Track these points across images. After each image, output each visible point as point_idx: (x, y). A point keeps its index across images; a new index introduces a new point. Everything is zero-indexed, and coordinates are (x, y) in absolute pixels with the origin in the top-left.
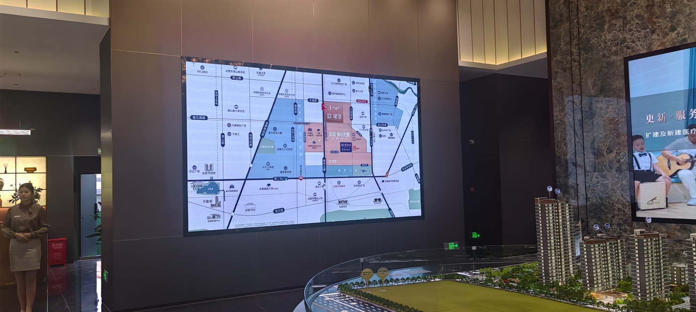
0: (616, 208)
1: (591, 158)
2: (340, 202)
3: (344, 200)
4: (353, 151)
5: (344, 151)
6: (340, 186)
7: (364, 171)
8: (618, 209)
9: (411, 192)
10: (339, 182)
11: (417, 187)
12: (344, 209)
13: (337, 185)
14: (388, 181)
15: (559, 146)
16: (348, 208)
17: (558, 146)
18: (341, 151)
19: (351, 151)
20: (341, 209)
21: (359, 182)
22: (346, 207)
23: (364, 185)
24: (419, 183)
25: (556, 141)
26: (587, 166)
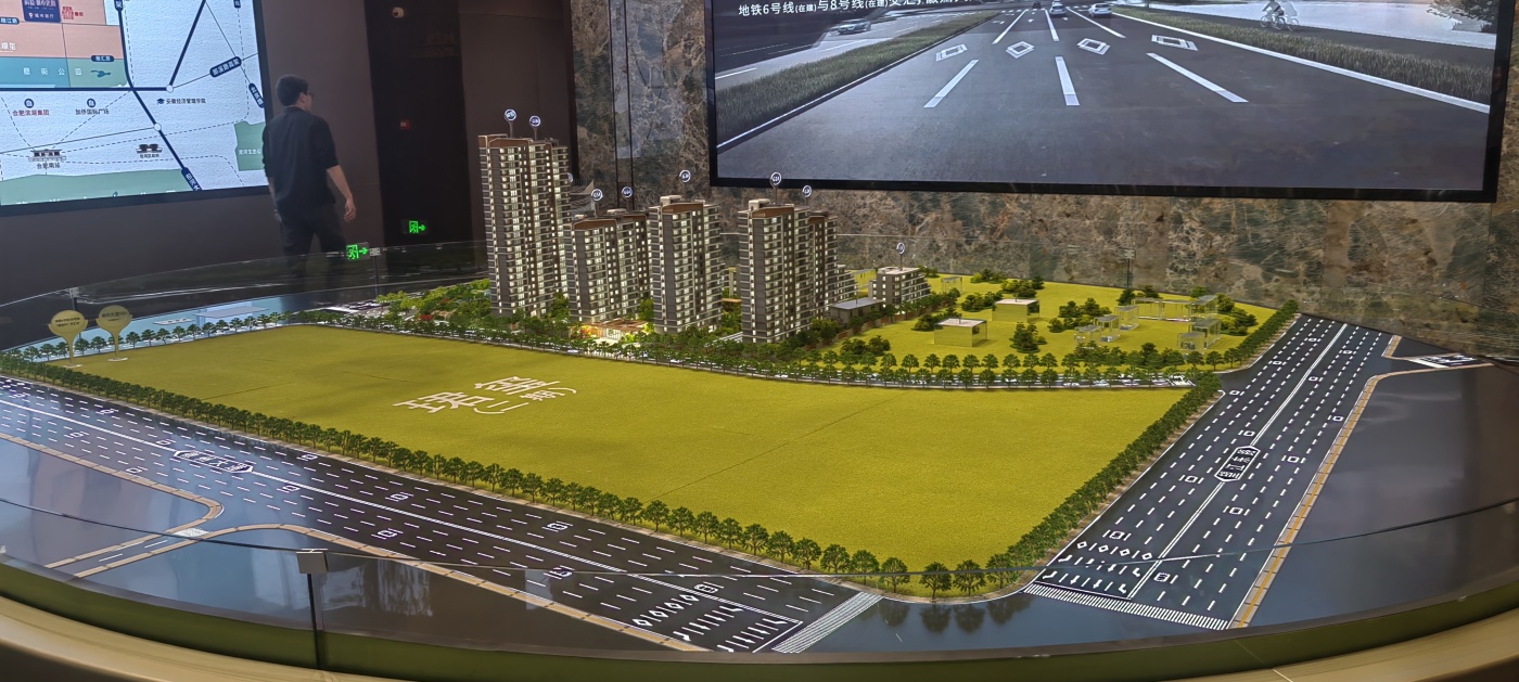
0: (684, 161)
1: (640, 55)
2: (37, 154)
3: (50, 148)
4: (63, 20)
5: (34, 20)
6: (34, 113)
7: (101, 74)
8: (687, 162)
9: (241, 128)
10: (29, 103)
11: (258, 117)
12: (51, 172)
13: (25, 109)
14: (174, 101)
15: (580, 28)
16: (65, 170)
17: (577, 29)
18: (27, 19)
19: (57, 20)
20: (42, 171)
21: (91, 103)
22: (58, 166)
23: (106, 112)
24: (260, 106)
25: (573, 18)
26: (633, 74)
